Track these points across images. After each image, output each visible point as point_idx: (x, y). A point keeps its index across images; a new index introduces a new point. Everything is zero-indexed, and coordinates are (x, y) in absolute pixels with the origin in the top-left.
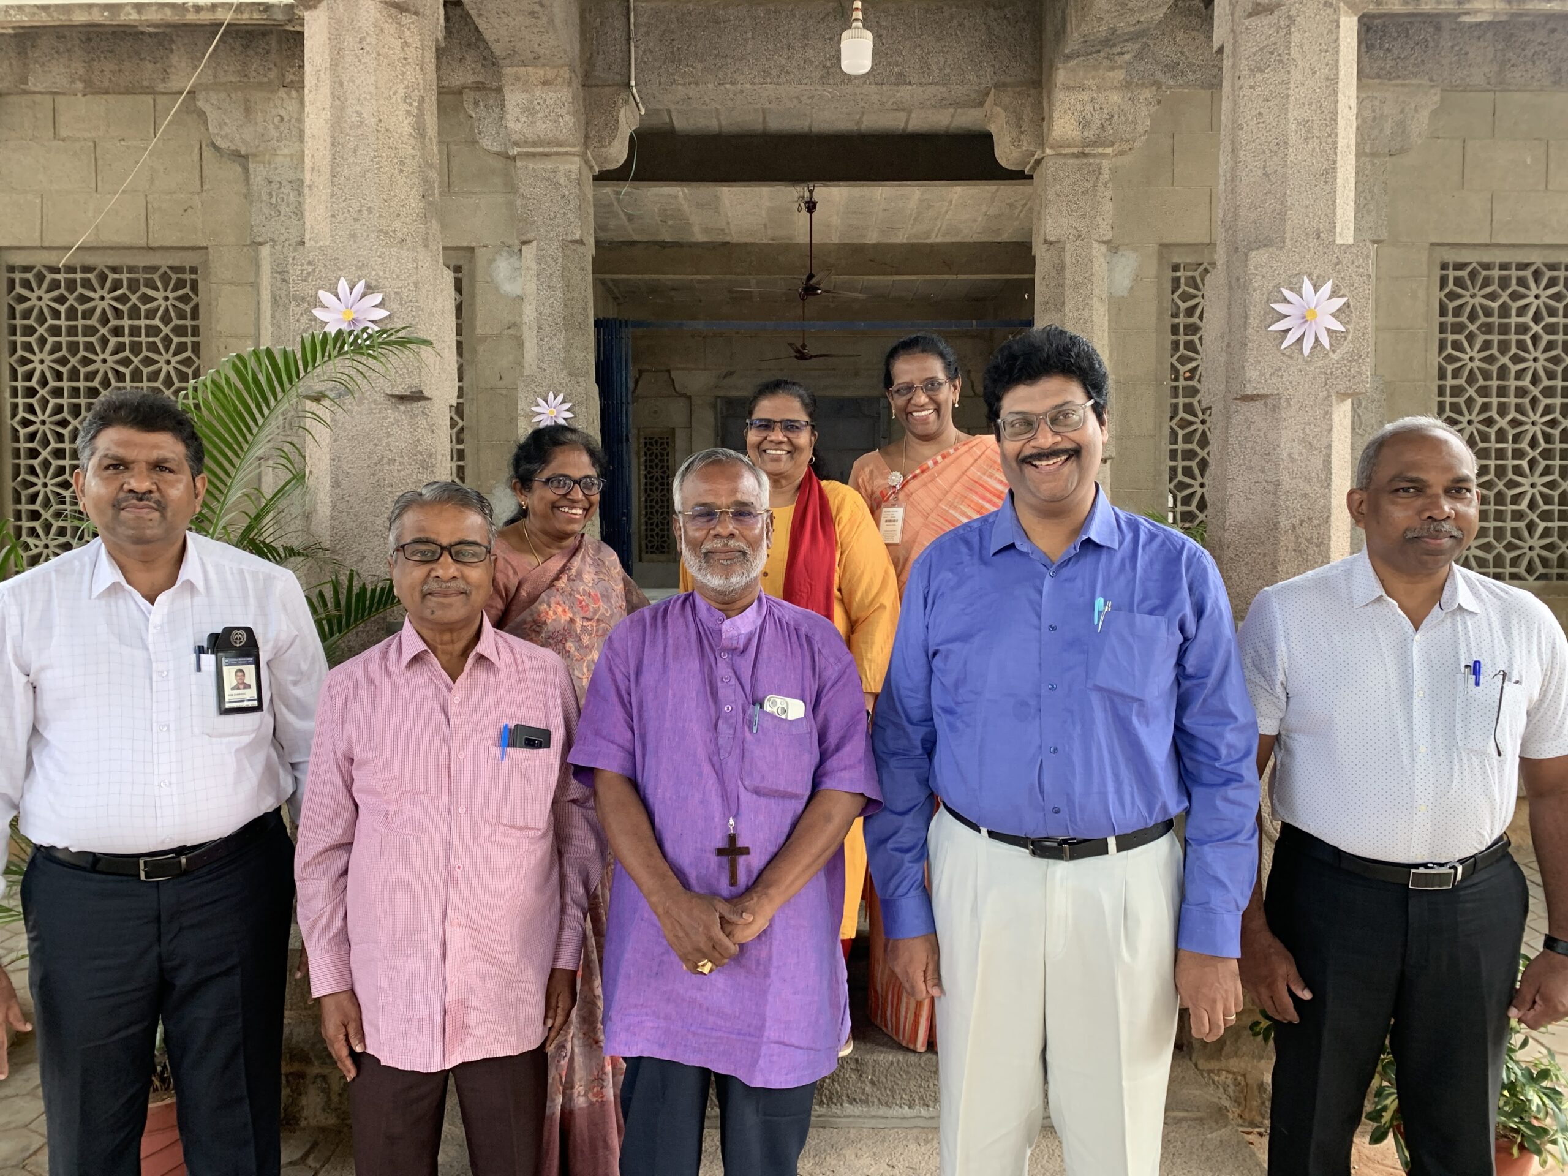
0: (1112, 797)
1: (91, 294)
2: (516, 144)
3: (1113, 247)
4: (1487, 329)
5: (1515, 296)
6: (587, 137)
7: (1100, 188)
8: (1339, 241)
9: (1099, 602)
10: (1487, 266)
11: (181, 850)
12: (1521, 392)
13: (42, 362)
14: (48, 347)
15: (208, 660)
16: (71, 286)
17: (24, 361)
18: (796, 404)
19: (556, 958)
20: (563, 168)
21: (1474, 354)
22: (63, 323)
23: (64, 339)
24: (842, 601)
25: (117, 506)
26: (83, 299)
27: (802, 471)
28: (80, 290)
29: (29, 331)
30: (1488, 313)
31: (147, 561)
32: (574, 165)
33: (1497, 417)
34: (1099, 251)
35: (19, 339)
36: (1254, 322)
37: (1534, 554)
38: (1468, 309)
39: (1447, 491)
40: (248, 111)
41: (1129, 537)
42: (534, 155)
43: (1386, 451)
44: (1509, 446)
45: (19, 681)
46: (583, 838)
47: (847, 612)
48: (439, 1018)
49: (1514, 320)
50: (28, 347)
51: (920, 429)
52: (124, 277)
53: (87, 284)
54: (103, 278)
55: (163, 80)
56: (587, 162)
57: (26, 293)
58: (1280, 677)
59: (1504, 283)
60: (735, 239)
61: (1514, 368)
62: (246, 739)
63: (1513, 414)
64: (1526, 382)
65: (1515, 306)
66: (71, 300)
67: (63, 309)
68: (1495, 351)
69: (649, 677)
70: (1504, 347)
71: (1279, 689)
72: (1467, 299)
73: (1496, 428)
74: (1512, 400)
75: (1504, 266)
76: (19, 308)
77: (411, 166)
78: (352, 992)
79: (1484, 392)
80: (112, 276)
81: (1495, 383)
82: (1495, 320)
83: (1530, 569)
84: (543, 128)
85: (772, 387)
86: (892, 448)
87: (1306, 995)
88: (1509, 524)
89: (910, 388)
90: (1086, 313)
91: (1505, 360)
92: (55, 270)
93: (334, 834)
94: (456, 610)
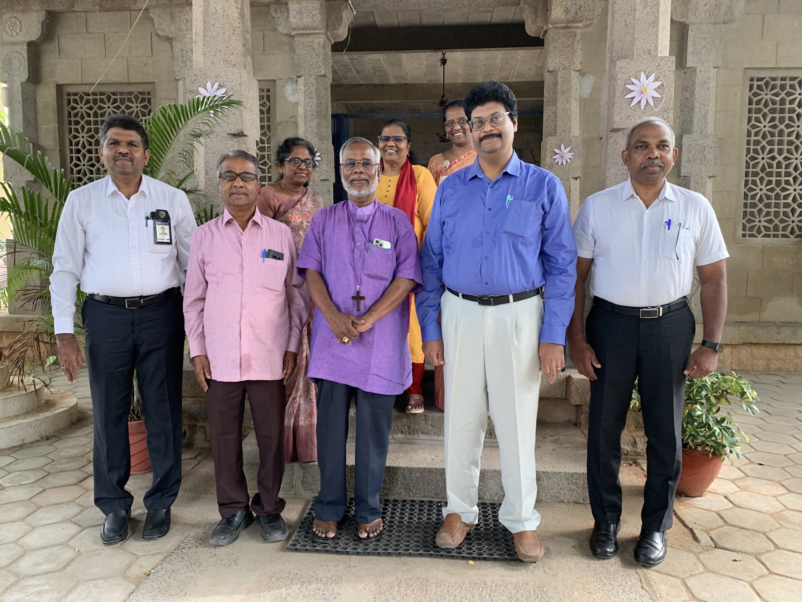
0: (510, 277)
1: (104, 105)
2: (295, 29)
3: (582, 74)
4: (773, 111)
5: (788, 94)
6: (327, 25)
7: (576, 43)
8: (659, 55)
9: (509, 197)
10: (774, 79)
11: (141, 297)
12: (790, 143)
13: (83, 137)
14: (85, 130)
15: (151, 222)
16: (95, 102)
17: (75, 137)
18: (400, 130)
19: (288, 347)
20: (316, 40)
21: (766, 124)
22: (92, 119)
23: (92, 127)
24: (419, 217)
25: (115, 159)
26: (100, 108)
27: (404, 160)
28: (99, 104)
29: (77, 123)
30: (774, 103)
31: (127, 184)
32: (321, 39)
33: (777, 156)
34: (575, 76)
35: (73, 127)
36: (618, 94)
37: (794, 224)
38: (764, 101)
39: (658, 147)
40: (172, 17)
41: (525, 172)
42: (303, 34)
43: (635, 132)
44: (783, 170)
45: (79, 228)
46: (299, 302)
47: (422, 222)
48: (239, 361)
49: (787, 106)
50: (77, 130)
51: (457, 141)
52: (118, 97)
53: (102, 101)
54: (109, 98)
55: (134, 4)
56: (328, 38)
57: (75, 105)
58: (591, 232)
59: (783, 87)
60: (409, 81)
61: (787, 131)
62: (166, 256)
63: (785, 154)
64: (793, 138)
65: (788, 99)
66: (95, 109)
67: (91, 112)
68: (777, 122)
69: (327, 233)
70: (782, 120)
71: (590, 237)
72: (763, 96)
73: (776, 161)
74: (785, 147)
75: (783, 79)
76: (73, 112)
77: (238, 31)
78: (206, 357)
79: (770, 143)
80: (113, 97)
81: (776, 139)
82: (778, 106)
83: (792, 232)
84: (307, 21)
85: (390, 122)
86: (447, 152)
87: (599, 366)
88: (782, 210)
89: (453, 122)
90: (568, 106)
91: (782, 127)
92: (88, 95)
93: (198, 293)
94: (243, 201)
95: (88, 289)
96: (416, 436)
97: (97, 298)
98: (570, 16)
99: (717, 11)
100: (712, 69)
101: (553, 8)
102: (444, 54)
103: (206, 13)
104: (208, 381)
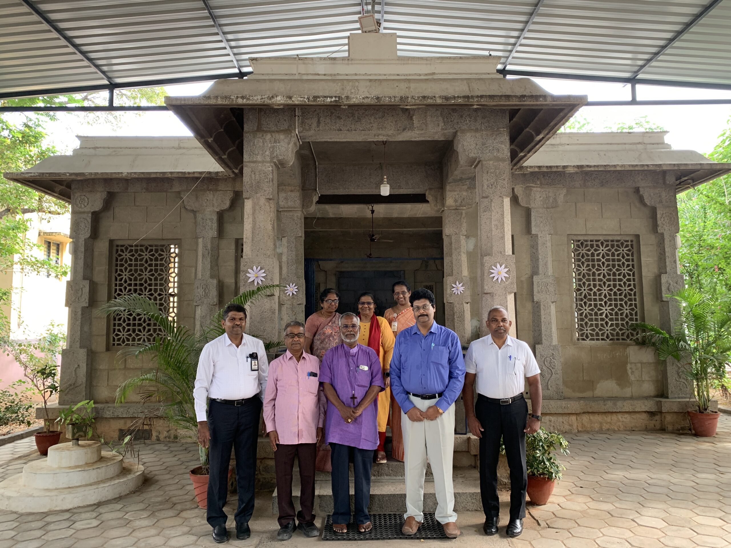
0: (436, 385)
1: (143, 254)
3: (467, 237)
4: (588, 260)
5: (596, 250)
6: (303, 205)
7: (462, 219)
8: (506, 254)
9: (433, 345)
10: (586, 241)
11: (243, 400)
12: (600, 280)
13: (125, 275)
14: (128, 270)
15: (249, 359)
16: (136, 251)
17: (119, 275)
18: (370, 298)
19: (318, 425)
20: (296, 215)
21: (584, 268)
22: (133, 263)
23: (133, 268)
24: (382, 346)
25: (233, 327)
26: (140, 255)
27: (372, 314)
28: (139, 252)
29: (122, 265)
30: (588, 255)
32: (299, 214)
33: (593, 288)
34: (463, 239)
35: (119, 268)
37: (608, 332)
38: (581, 254)
39: (502, 321)
40: (197, 198)
41: (440, 331)
42: (287, 211)
43: (491, 313)
44: (598, 297)
46: (323, 399)
47: (384, 349)
48: (297, 433)
49: (596, 257)
50: (121, 271)
51: (401, 303)
52: (154, 248)
53: (141, 250)
54: (147, 249)
55: (171, 189)
56: (303, 212)
57: (121, 253)
58: (474, 360)
59: (592, 246)
60: (344, 216)
61: (597, 273)
63: (598, 287)
64: (601, 277)
65: (596, 253)
66: (136, 255)
67: (133, 258)
68: (591, 267)
70: (593, 266)
71: (474, 363)
72: (581, 251)
73: (593, 291)
74: (597, 283)
75: (591, 241)
76: (119, 258)
78: (276, 431)
79: (588, 280)
80: (150, 248)
81: (591, 277)
82: (590, 257)
83: (608, 337)
84: (290, 204)
85: (364, 294)
86: (394, 307)
87: (483, 430)
88: (600, 323)
89: (398, 293)
90: (459, 257)
91: (594, 270)
92: (132, 246)
93: (272, 397)
94: (298, 347)
95: (213, 396)
96: (382, 477)
97: (218, 401)
98: (458, 204)
99: (547, 201)
100: (547, 235)
101: (447, 199)
102: (372, 207)
103: (254, 228)
104: (277, 445)
